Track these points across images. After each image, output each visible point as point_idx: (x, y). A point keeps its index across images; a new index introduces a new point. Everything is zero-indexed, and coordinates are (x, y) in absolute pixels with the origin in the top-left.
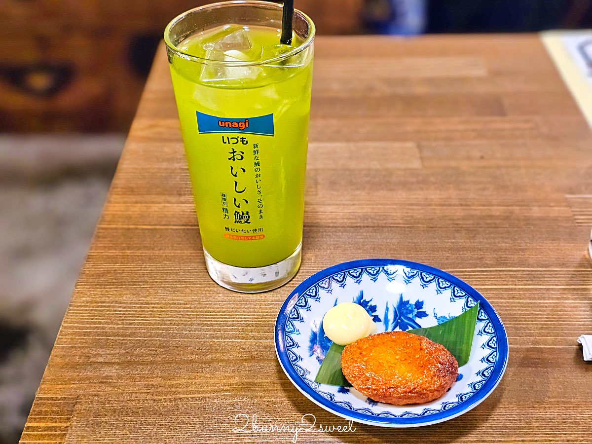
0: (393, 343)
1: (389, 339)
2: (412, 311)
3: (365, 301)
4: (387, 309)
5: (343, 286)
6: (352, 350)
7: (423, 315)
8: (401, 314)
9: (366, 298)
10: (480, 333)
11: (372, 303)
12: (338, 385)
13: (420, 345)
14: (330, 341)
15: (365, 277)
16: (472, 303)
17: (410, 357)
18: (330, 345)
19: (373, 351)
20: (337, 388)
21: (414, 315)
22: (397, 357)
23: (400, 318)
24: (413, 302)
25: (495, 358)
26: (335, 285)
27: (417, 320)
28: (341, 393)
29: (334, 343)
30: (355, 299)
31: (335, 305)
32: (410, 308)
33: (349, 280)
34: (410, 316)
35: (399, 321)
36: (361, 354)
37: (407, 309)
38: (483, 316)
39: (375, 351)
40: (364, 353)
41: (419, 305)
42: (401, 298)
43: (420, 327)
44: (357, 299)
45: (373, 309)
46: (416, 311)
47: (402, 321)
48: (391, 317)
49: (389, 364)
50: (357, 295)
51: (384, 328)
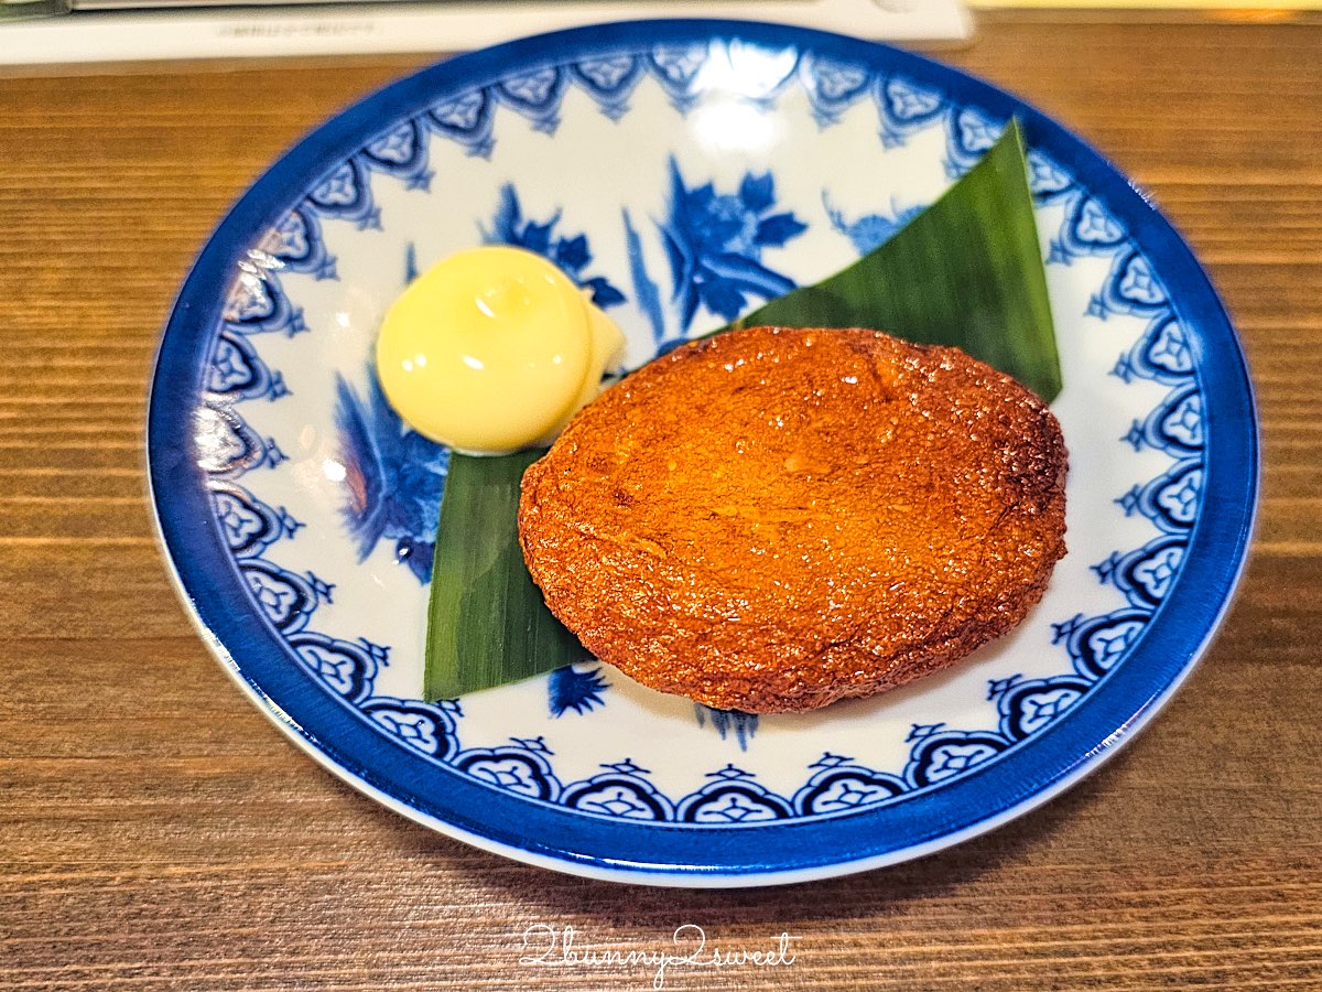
0: (751, 400)
1: (717, 382)
2: (736, 226)
3: (531, 227)
4: (634, 240)
5: (421, 180)
6: (565, 486)
7: (782, 229)
8: (698, 246)
9: (534, 211)
10: (1061, 252)
11: (565, 230)
12: (541, 670)
13: (877, 377)
14: (432, 448)
15: (507, 121)
16: (984, 134)
17: (849, 448)
18: (442, 472)
19: (672, 467)
20: (537, 690)
21: (749, 241)
22: (792, 464)
23: (697, 267)
24: (728, 185)
25: (1185, 347)
26: (383, 187)
27: (771, 257)
28: (570, 712)
29: (457, 457)
30: (490, 227)
31: (411, 274)
32: (725, 216)
33: (442, 150)
34: (736, 245)
35: (698, 279)
36: (621, 497)
37: (714, 220)
38: (1048, 175)
39: (680, 463)
40: (633, 488)
41: (757, 192)
42: (678, 182)
43: (789, 283)
44: (498, 223)
45: (573, 254)
46: (751, 222)
47: (710, 276)
48: (659, 268)
49: (776, 517)
50: (489, 207)
51: (643, 325)
